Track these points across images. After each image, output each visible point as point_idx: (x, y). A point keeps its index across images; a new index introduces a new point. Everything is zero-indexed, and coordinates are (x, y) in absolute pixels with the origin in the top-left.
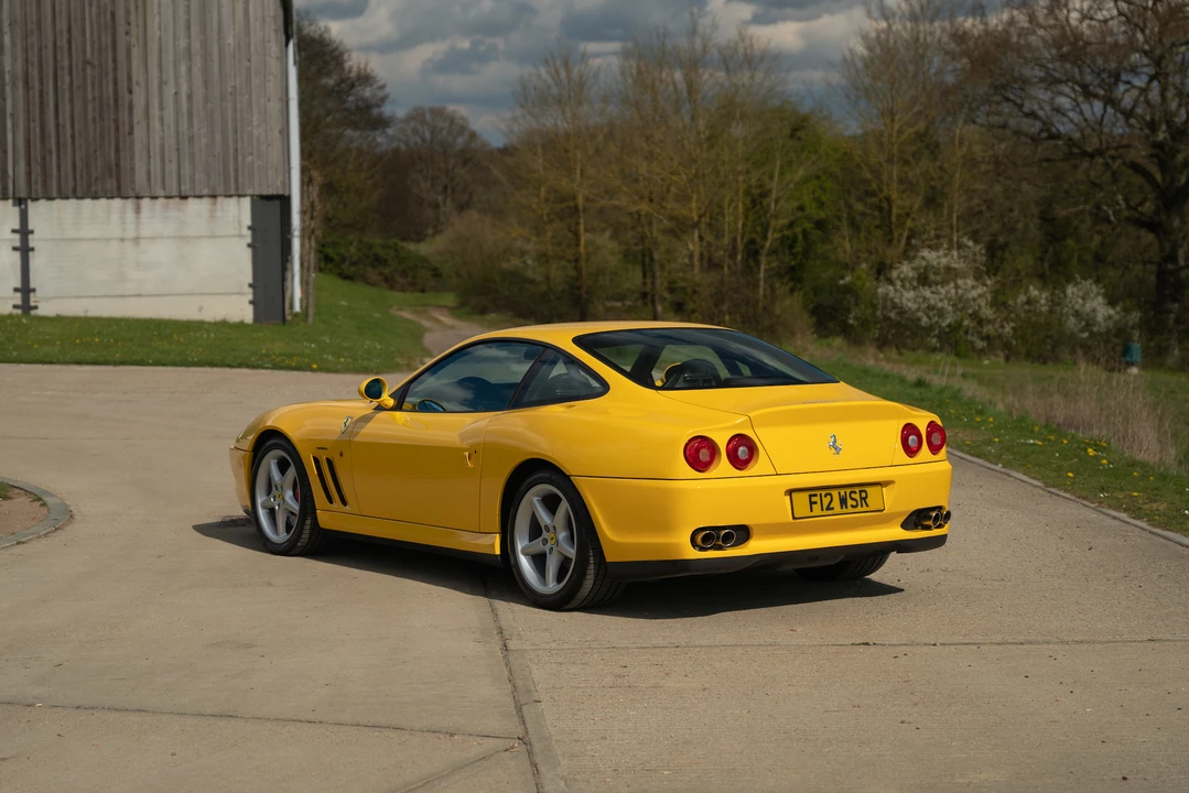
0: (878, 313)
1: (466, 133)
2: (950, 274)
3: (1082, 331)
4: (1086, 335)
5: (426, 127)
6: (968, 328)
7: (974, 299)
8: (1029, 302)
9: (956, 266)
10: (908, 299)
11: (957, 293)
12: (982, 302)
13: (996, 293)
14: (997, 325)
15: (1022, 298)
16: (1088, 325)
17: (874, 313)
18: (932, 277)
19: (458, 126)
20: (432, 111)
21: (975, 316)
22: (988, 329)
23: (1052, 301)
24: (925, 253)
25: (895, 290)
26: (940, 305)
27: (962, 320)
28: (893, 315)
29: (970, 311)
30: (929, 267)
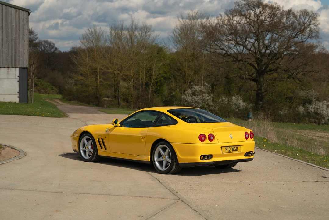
0: (182, 103)
1: (54, 48)
2: (201, 92)
3: (236, 109)
4: (237, 110)
5: (42, 46)
6: (206, 108)
7: (208, 100)
8: (222, 101)
9: (203, 90)
10: (190, 99)
11: (203, 98)
12: (210, 101)
13: (213, 98)
14: (214, 107)
15: (220, 100)
16: (238, 107)
17: (180, 103)
18: (196, 93)
19: (52, 46)
20: (44, 41)
21: (208, 104)
22: (211, 108)
23: (229, 101)
24: (195, 87)
25: (187, 97)
26: (198, 101)
27: (204, 105)
28: (186, 104)
29: (206, 103)
30: (196, 91)
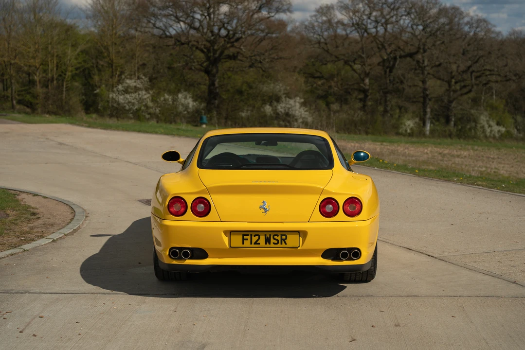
0: (110, 104)
2: (136, 89)
3: (184, 111)
4: (186, 112)
6: (143, 110)
7: (145, 99)
8: (165, 100)
9: (138, 86)
10: (121, 99)
11: (139, 97)
12: (148, 100)
13: (153, 97)
14: (154, 109)
15: (162, 99)
16: (186, 109)
17: (108, 105)
18: (130, 90)
21: (146, 106)
22: (150, 111)
23: (173, 100)
24: (128, 81)
25: (116, 95)
26: (133, 101)
27: (141, 107)
28: (115, 105)
29: (144, 104)
30: (128, 87)
